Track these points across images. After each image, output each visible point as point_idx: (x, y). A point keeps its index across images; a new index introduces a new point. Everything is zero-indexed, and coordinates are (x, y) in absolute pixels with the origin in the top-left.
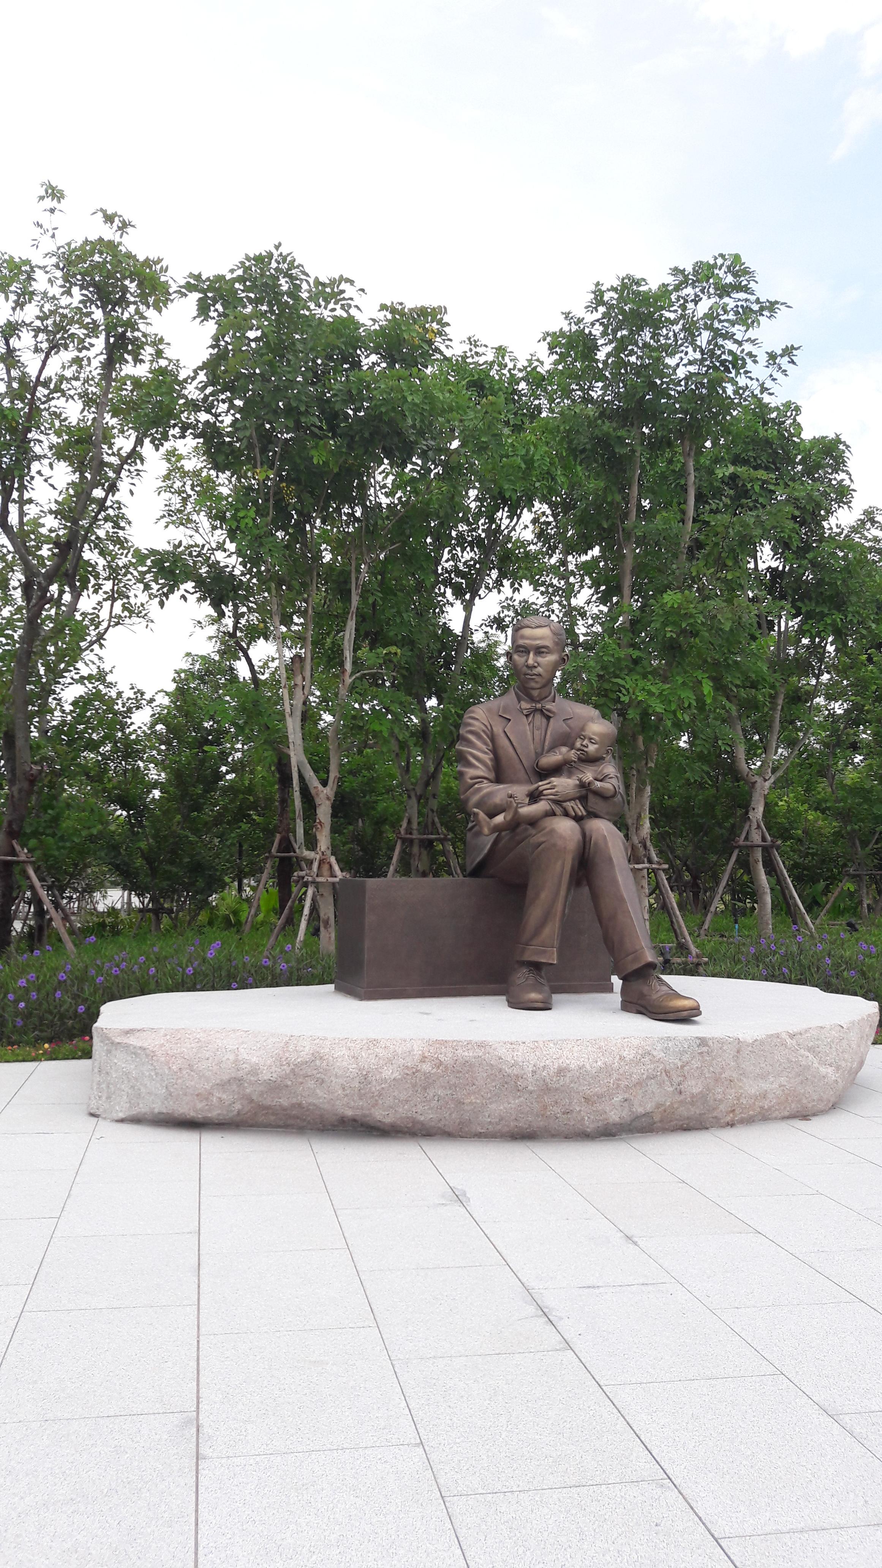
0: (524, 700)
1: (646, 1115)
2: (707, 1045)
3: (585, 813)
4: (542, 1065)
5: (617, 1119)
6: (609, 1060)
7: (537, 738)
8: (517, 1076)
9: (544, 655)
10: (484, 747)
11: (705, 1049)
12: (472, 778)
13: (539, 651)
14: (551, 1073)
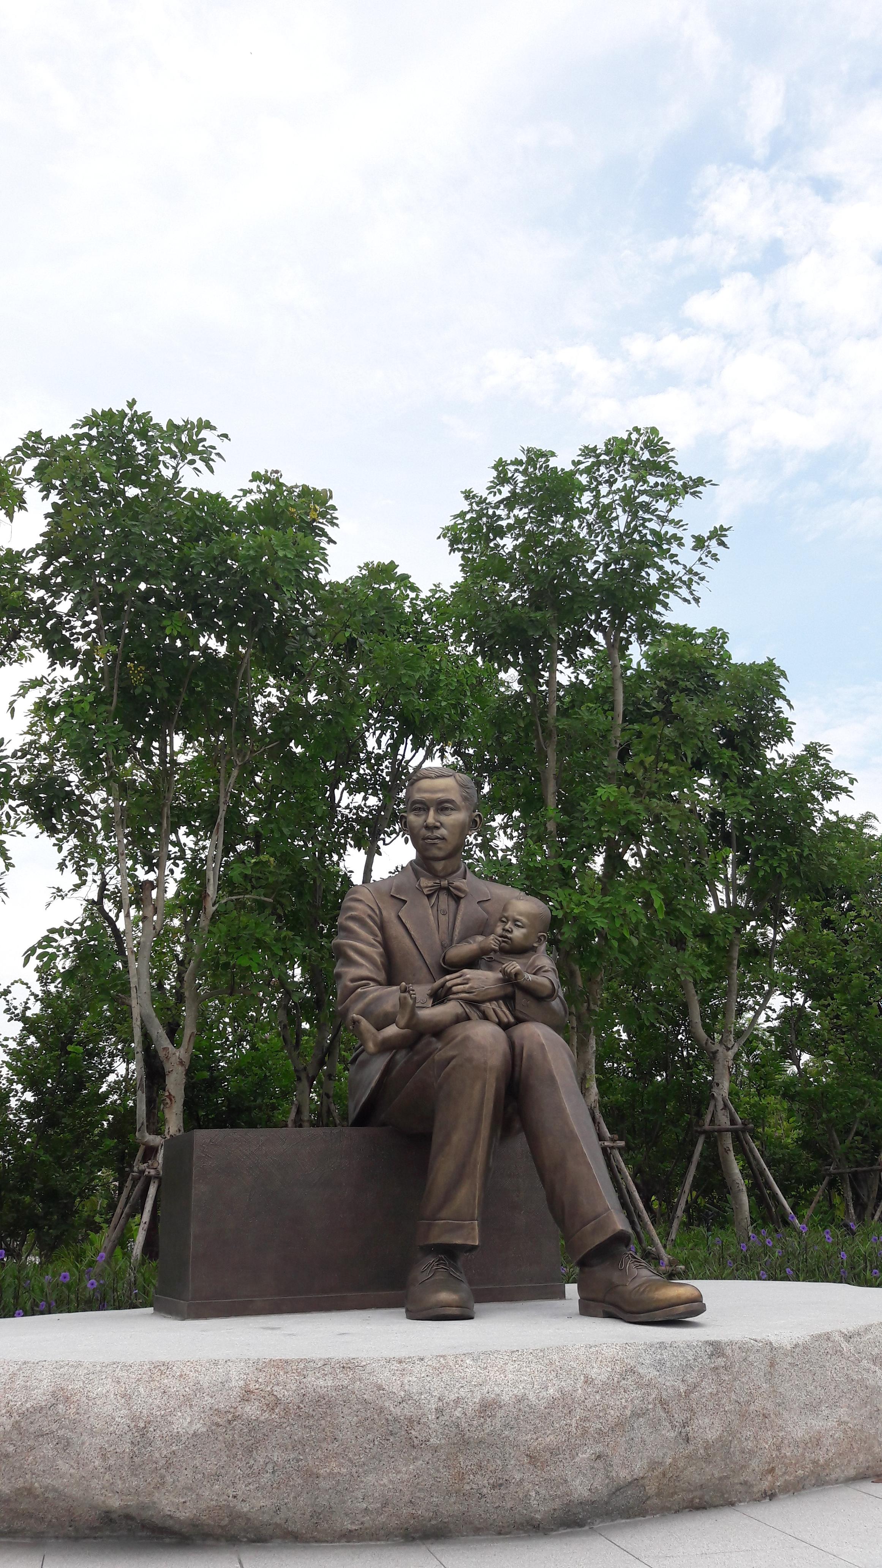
0: (424, 876)
1: (635, 1482)
2: (723, 1355)
3: (512, 1020)
4: (453, 1397)
5: (586, 1494)
6: (566, 1384)
7: (443, 926)
8: (410, 1420)
9: (447, 812)
10: (370, 938)
11: (720, 1361)
12: (353, 980)
13: (443, 806)
14: (470, 1413)
